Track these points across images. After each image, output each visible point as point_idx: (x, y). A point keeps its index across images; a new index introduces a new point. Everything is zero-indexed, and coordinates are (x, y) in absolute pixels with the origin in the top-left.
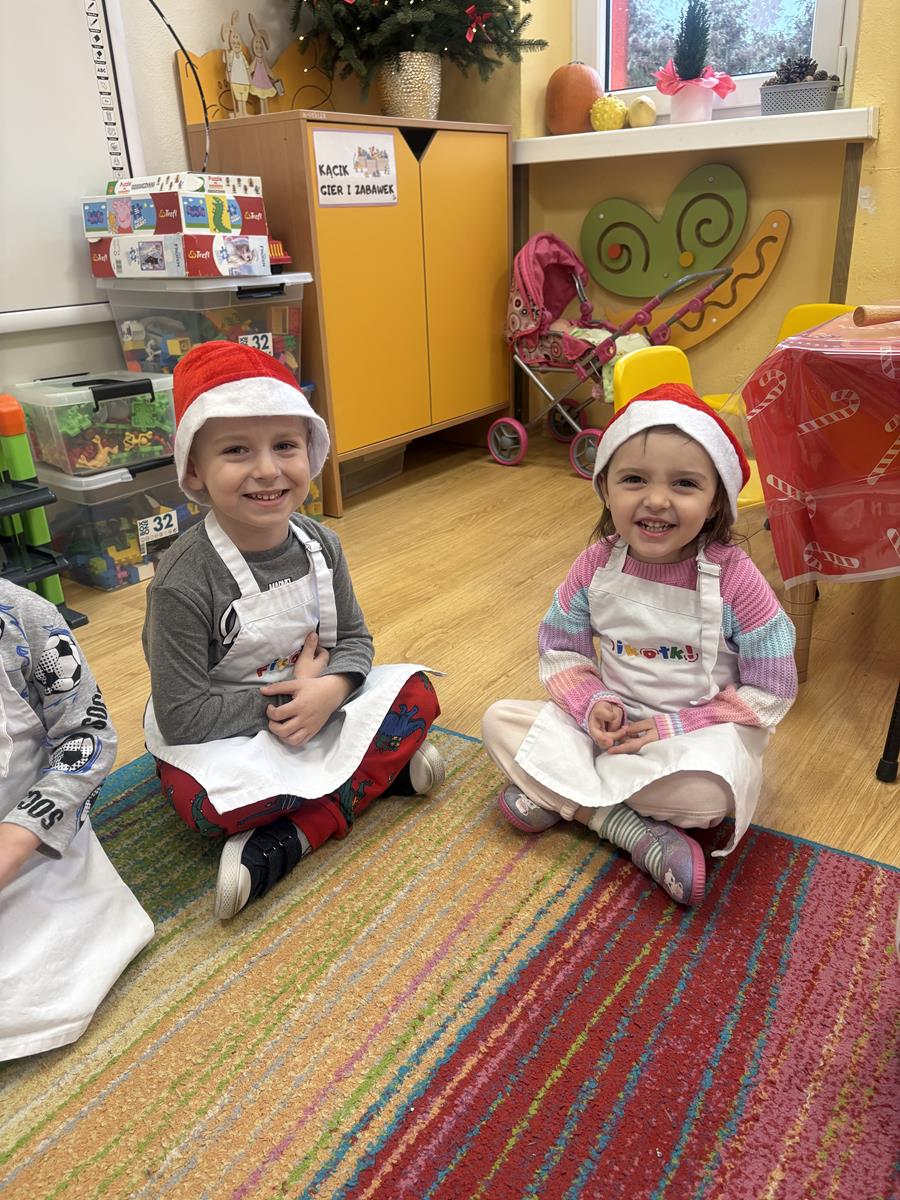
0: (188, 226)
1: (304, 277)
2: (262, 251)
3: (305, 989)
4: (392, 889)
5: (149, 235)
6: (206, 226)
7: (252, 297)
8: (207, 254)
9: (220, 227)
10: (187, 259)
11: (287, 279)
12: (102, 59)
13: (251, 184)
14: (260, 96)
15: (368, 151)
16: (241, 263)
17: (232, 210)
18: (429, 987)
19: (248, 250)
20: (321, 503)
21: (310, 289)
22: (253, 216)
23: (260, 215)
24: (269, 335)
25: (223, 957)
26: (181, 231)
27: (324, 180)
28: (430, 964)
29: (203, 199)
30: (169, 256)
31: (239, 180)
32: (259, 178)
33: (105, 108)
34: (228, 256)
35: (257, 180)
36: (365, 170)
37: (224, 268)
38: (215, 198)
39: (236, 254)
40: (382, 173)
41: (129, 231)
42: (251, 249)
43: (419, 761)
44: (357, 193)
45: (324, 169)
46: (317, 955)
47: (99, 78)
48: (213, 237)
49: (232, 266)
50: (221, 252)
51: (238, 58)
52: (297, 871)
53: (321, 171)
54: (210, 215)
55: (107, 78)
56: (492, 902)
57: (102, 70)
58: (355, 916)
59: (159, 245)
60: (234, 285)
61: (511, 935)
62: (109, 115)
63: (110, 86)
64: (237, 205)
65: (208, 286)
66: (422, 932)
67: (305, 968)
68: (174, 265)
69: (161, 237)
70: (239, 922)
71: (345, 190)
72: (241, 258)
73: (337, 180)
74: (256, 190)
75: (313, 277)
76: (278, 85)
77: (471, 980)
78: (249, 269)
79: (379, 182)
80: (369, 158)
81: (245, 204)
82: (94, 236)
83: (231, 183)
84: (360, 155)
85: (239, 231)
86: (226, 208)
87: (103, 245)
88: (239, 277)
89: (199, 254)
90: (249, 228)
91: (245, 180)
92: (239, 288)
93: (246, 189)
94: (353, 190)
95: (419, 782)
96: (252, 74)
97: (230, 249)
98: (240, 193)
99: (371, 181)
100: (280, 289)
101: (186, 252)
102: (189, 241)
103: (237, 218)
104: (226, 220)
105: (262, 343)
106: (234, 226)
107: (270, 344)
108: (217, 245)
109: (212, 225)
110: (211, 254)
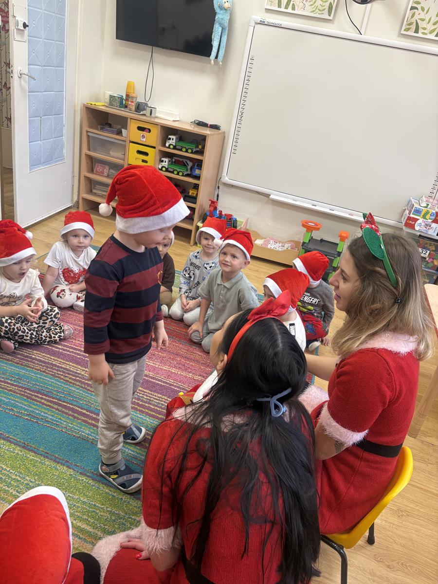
0: (413, 214)
2: (436, 228)
6: (420, 216)
7: (424, 239)
8: (414, 223)
9: (424, 217)
10: (406, 222)
16: (425, 229)
17: (432, 214)
19: (430, 226)
24: (428, 251)
26: (410, 214)
29: (423, 209)
34: (421, 226)
37: (417, 228)
38: (428, 210)
39: (425, 226)
42: (432, 226)
48: (418, 219)
49: (421, 228)
50: (419, 224)
54: (422, 214)
60: (418, 234)
64: (435, 214)
65: (409, 230)
72: (426, 228)
78: (427, 231)
85: (431, 221)
86: (430, 213)
87: (405, 210)
88: (421, 232)
89: (411, 222)
90: (435, 221)
92: (420, 235)
97: (423, 224)
101: (407, 220)
102: (410, 218)
103: (433, 218)
104: (428, 216)
105: (424, 252)
106: (430, 219)
107: (427, 254)
108: (418, 222)
109: (422, 216)
110: (415, 224)
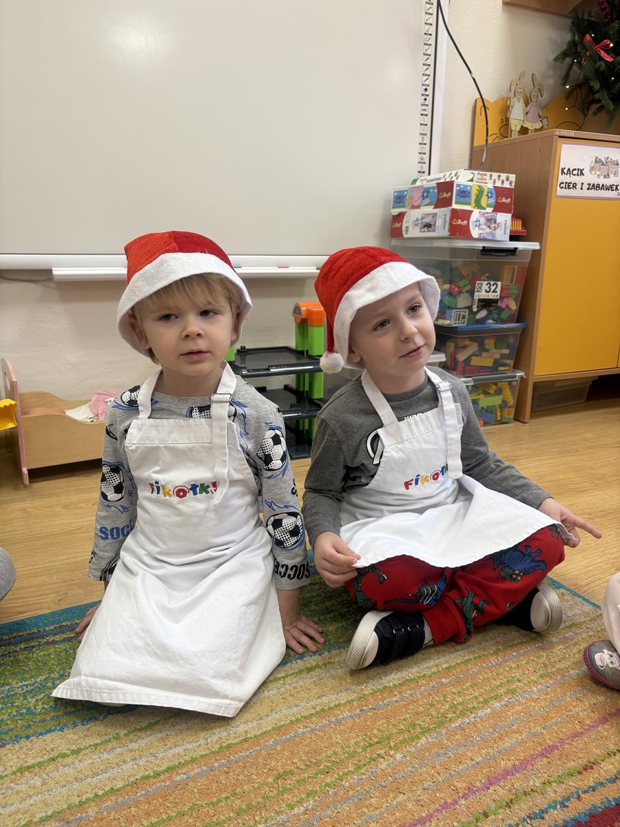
0: (456, 203)
1: (535, 246)
2: (506, 224)
3: (396, 748)
4: (492, 698)
5: (430, 209)
6: (469, 204)
7: (491, 255)
8: (466, 222)
9: (478, 205)
10: (451, 224)
11: (520, 245)
12: (427, 102)
13: (507, 179)
14: (529, 128)
15: (603, 160)
16: (488, 230)
17: (490, 195)
18: (500, 791)
19: (495, 222)
20: (514, 410)
21: (536, 254)
22: (504, 200)
23: (509, 200)
24: (499, 284)
25: (344, 697)
26: (451, 205)
27: (563, 178)
28: (507, 773)
29: (471, 187)
30: (439, 222)
31: (499, 176)
32: (514, 175)
33: (421, 134)
34: (480, 225)
35: (513, 177)
36: (598, 173)
37: (475, 233)
38: (479, 186)
39: (486, 224)
40: (612, 176)
41: (418, 207)
42: (498, 221)
43: (541, 602)
44: (588, 189)
45: (565, 171)
46: (414, 726)
47: (422, 115)
48: (472, 211)
49: (481, 232)
50: (476, 222)
51: (519, 102)
52: (418, 656)
53: (563, 172)
54: (473, 197)
55: (426, 115)
56: (579, 743)
57: (425, 110)
58: (454, 707)
59: (434, 215)
60: (480, 245)
61: (590, 779)
62: (423, 138)
63: (427, 120)
64: (493, 192)
65: (461, 244)
66: (507, 743)
67: (402, 732)
68: (442, 229)
69: (437, 210)
70: (363, 676)
71: (579, 186)
72: (489, 227)
73: (573, 179)
74: (511, 183)
75: (541, 246)
76: (545, 120)
77: (540, 802)
78: (494, 235)
79: (608, 182)
80: (603, 164)
81: (499, 192)
82: (396, 211)
83: (493, 178)
84: (596, 162)
85: (492, 209)
86: (485, 193)
87: (399, 217)
88: (485, 240)
89: (459, 222)
90: (499, 208)
91: (504, 176)
92: (484, 247)
93: (503, 182)
94: (586, 186)
95: (537, 619)
96: (527, 113)
97: (483, 220)
98: (498, 184)
99: (602, 181)
100: (513, 251)
101: (451, 219)
102: (455, 214)
103: (492, 201)
104: (484, 201)
105: (493, 288)
106: (488, 206)
107: (499, 290)
108: (474, 217)
109: (473, 203)
110: (468, 223)
